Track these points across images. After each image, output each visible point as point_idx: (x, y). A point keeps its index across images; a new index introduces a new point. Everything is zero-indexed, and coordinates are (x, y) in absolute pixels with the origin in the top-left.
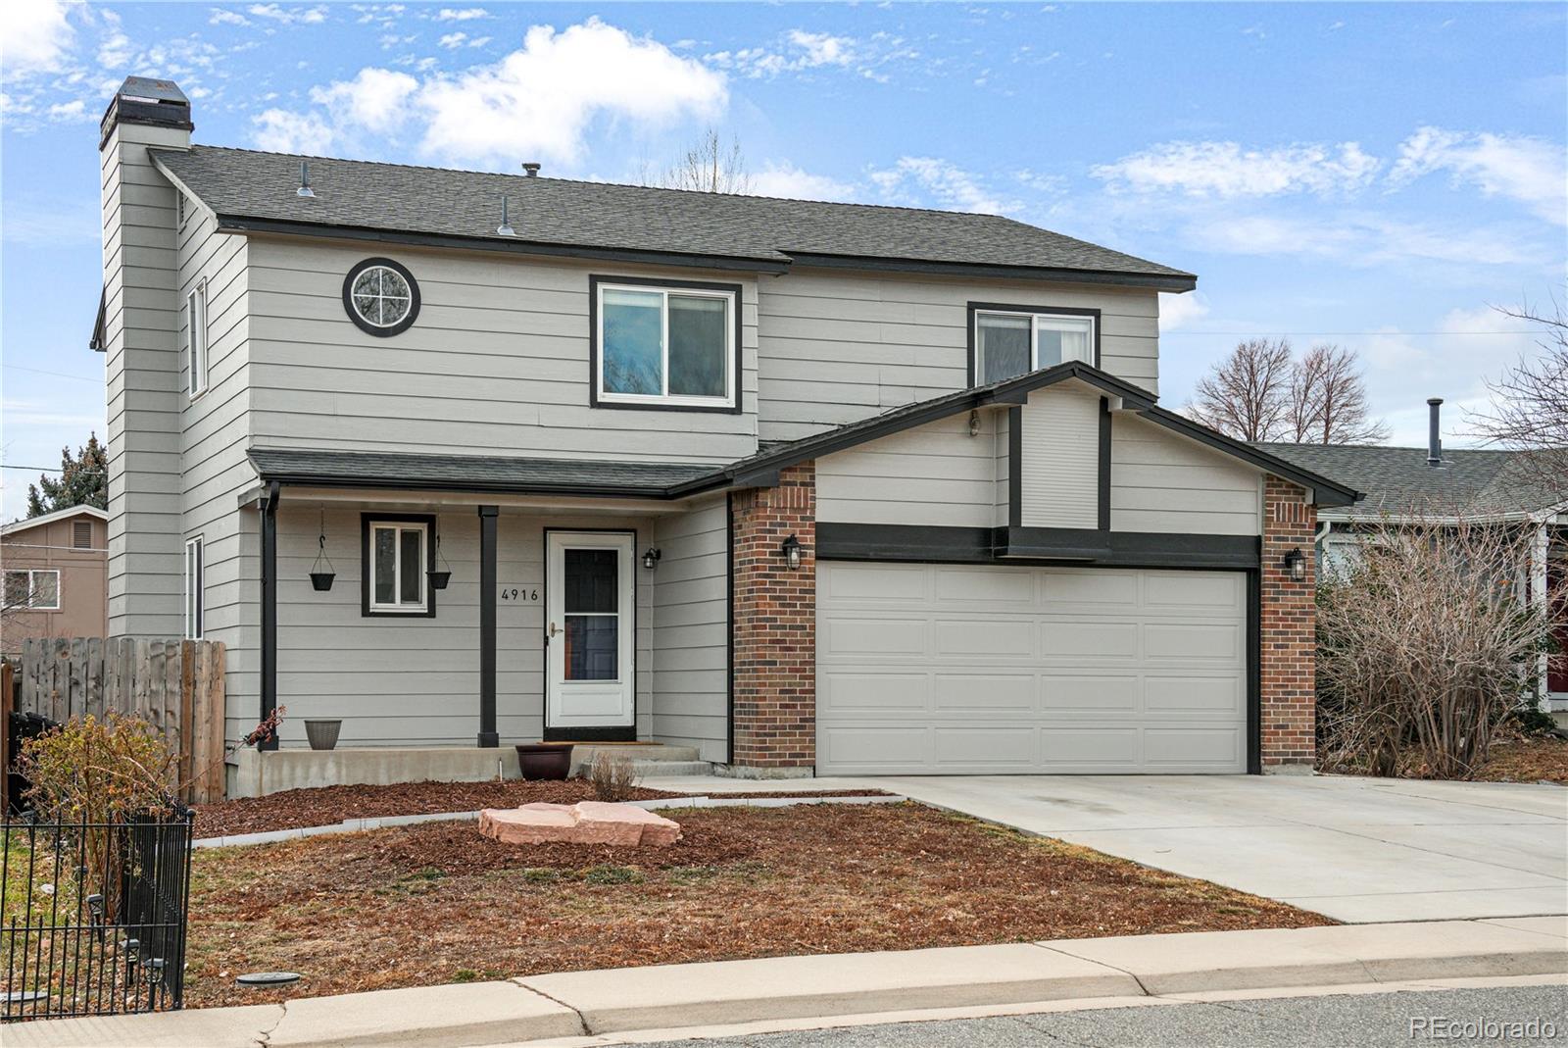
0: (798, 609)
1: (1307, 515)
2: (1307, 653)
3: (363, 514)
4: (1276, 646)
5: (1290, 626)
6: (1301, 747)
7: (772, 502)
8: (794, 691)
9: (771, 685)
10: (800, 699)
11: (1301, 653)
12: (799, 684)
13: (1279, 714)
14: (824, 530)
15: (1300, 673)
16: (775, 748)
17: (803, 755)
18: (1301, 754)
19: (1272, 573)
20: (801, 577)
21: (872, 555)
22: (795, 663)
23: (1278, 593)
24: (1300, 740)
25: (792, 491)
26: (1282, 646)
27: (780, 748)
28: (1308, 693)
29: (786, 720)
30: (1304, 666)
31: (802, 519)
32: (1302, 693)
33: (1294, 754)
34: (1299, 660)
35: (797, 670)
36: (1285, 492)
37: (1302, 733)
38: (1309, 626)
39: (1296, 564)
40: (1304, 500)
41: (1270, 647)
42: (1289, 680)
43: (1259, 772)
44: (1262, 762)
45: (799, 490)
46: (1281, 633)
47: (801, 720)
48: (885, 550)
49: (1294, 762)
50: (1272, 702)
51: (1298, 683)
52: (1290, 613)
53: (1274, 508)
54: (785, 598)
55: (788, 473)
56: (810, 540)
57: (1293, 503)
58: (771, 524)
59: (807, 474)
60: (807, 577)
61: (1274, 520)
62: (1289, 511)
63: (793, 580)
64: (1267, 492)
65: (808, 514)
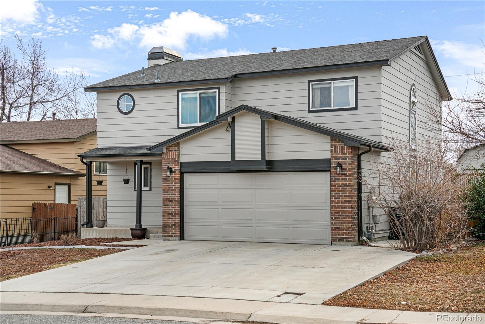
0: (174, 189)
1: (347, 150)
2: (348, 201)
3: (134, 163)
4: (335, 198)
5: (341, 191)
6: (345, 235)
7: (166, 157)
8: (172, 214)
9: (166, 212)
10: (174, 216)
11: (345, 201)
12: (174, 212)
13: (336, 223)
14: (182, 164)
15: (345, 208)
16: (167, 231)
17: (175, 234)
18: (345, 238)
19: (333, 172)
20: (175, 179)
21: (197, 171)
22: (173, 205)
23: (336, 179)
24: (345, 233)
25: (171, 153)
26: (337, 198)
29: (170, 223)
30: (346, 206)
31: (175, 161)
32: (345, 216)
33: (342, 238)
34: (344, 203)
35: (173, 207)
36: (338, 142)
37: (346, 230)
38: (348, 191)
39: (338, 168)
41: (333, 199)
42: (340, 211)
43: (333, 245)
45: (173, 152)
46: (337, 193)
47: (175, 223)
49: (343, 241)
51: (344, 212)
52: (341, 186)
53: (333, 148)
54: (170, 186)
55: (171, 148)
56: (178, 167)
57: (341, 146)
58: (166, 163)
59: (176, 147)
60: (176, 179)
61: (334, 152)
62: (340, 149)
63: (172, 180)
64: (331, 143)
65: (176, 160)
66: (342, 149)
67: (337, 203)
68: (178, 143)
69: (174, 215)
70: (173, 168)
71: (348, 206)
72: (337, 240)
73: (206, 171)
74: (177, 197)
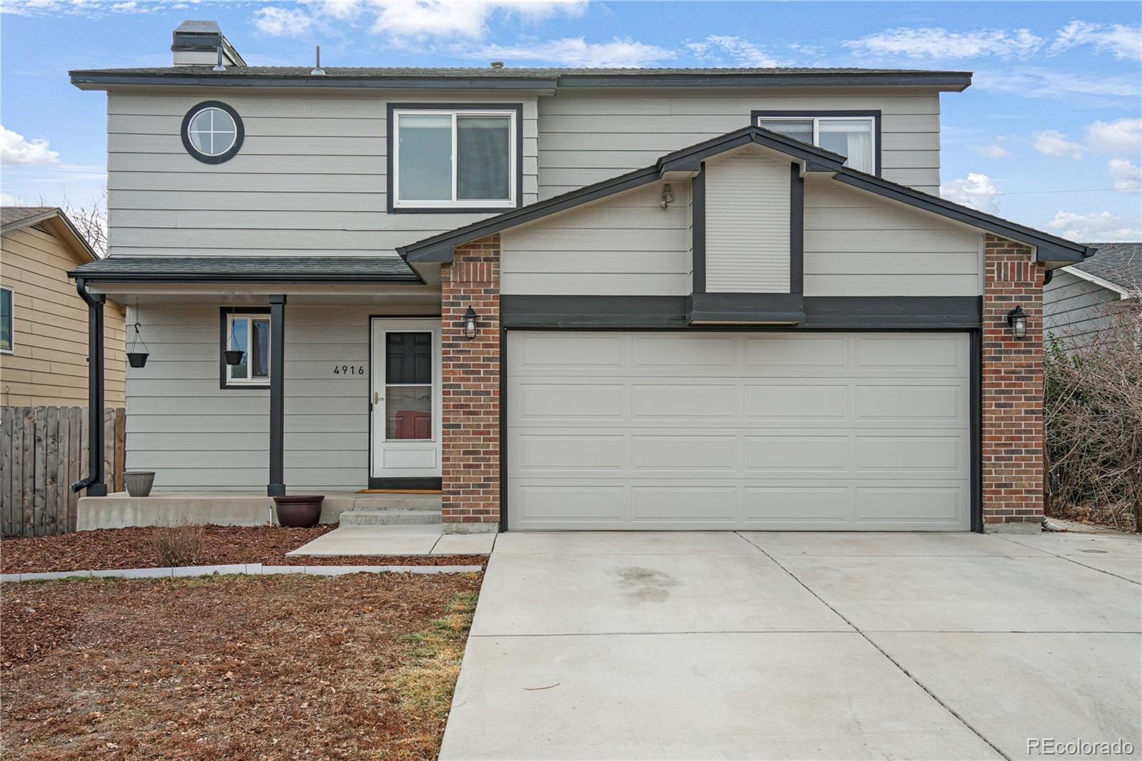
0: (482, 375)
1: (1032, 273)
2: (1033, 412)
3: (221, 308)
4: (998, 405)
5: (1014, 385)
6: (1027, 505)
7: (455, 277)
8: (478, 453)
9: (454, 446)
10: (483, 459)
11: (1026, 412)
12: (483, 446)
13: (1002, 472)
14: (506, 302)
15: (1025, 432)
16: (458, 505)
17: (487, 512)
18: (1026, 512)
19: (992, 332)
20: (485, 346)
22: (479, 426)
23: (1000, 352)
24: (1026, 499)
25: (475, 267)
26: (1005, 405)
27: (463, 504)
28: (1034, 452)
29: (470, 479)
30: (1030, 425)
31: (486, 291)
32: (1027, 452)
33: (1019, 512)
34: (1025, 419)
35: (481, 433)
36: (1007, 252)
37: (1028, 492)
38: (1036, 385)
39: (1016, 322)
40: (1029, 258)
41: (991, 407)
42: (1012, 439)
43: (981, 531)
44: (984, 520)
46: (1003, 392)
47: (485, 479)
48: (576, 319)
49: (1019, 520)
50: (993, 461)
51: (1023, 442)
52: (1014, 372)
53: (995, 268)
54: (469, 366)
55: (472, 250)
56: (494, 311)
57: (1016, 262)
58: (454, 297)
59: (492, 250)
60: (491, 346)
61: (996, 279)
62: (1013, 270)
63: (477, 349)
64: (987, 252)
65: (492, 287)
66: (1019, 270)
67: (1001, 419)
68: (497, 238)
69: (482, 455)
70: (482, 311)
71: (1035, 425)
72: (1004, 519)
73: (589, 324)
74: (492, 400)
